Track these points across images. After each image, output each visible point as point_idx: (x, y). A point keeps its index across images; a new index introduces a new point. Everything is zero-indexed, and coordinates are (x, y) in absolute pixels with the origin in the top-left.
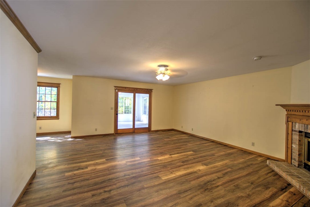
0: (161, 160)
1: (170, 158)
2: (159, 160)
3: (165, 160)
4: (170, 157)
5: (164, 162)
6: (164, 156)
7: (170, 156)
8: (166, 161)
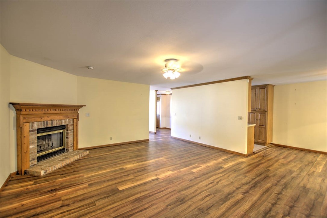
0: (169, 171)
1: (158, 173)
2: (171, 171)
3: (164, 170)
4: (159, 175)
5: (165, 169)
6: (166, 176)
7: (158, 177)
8: (162, 169)
